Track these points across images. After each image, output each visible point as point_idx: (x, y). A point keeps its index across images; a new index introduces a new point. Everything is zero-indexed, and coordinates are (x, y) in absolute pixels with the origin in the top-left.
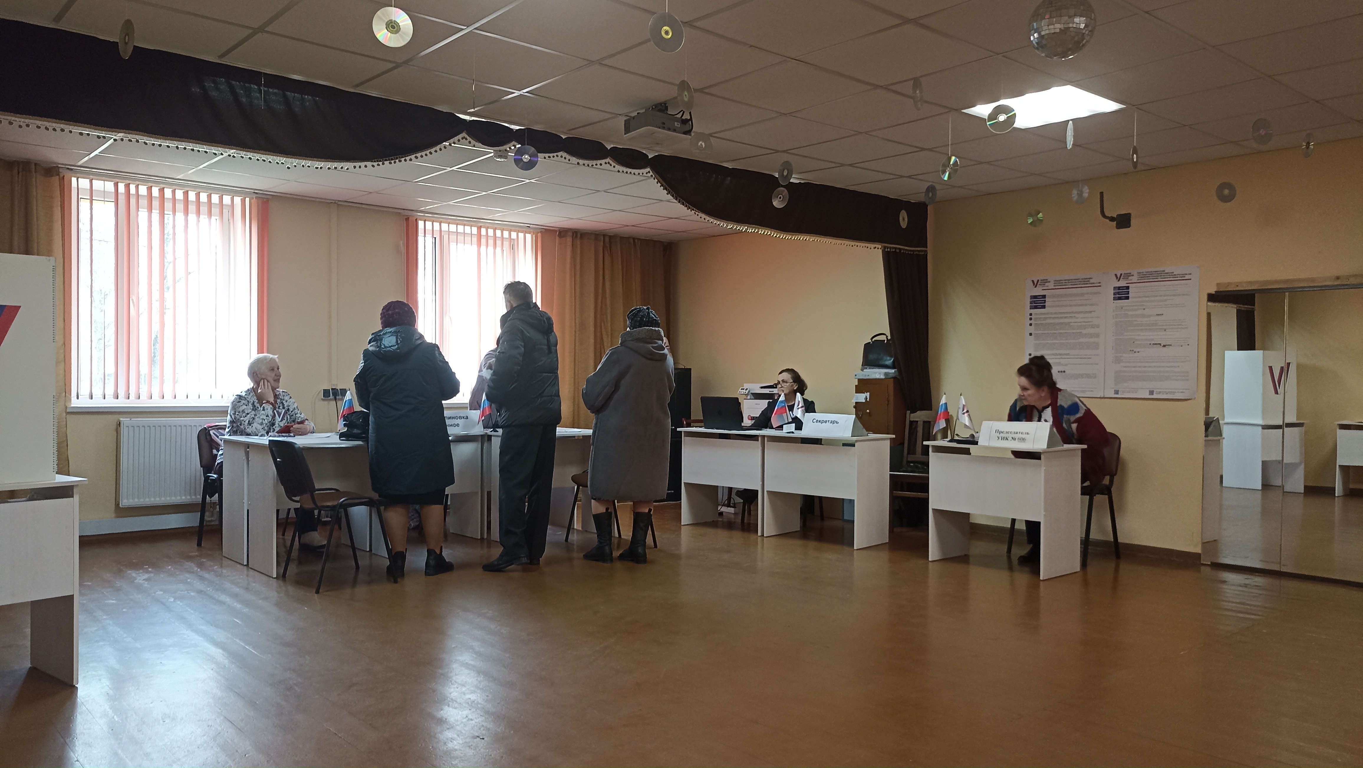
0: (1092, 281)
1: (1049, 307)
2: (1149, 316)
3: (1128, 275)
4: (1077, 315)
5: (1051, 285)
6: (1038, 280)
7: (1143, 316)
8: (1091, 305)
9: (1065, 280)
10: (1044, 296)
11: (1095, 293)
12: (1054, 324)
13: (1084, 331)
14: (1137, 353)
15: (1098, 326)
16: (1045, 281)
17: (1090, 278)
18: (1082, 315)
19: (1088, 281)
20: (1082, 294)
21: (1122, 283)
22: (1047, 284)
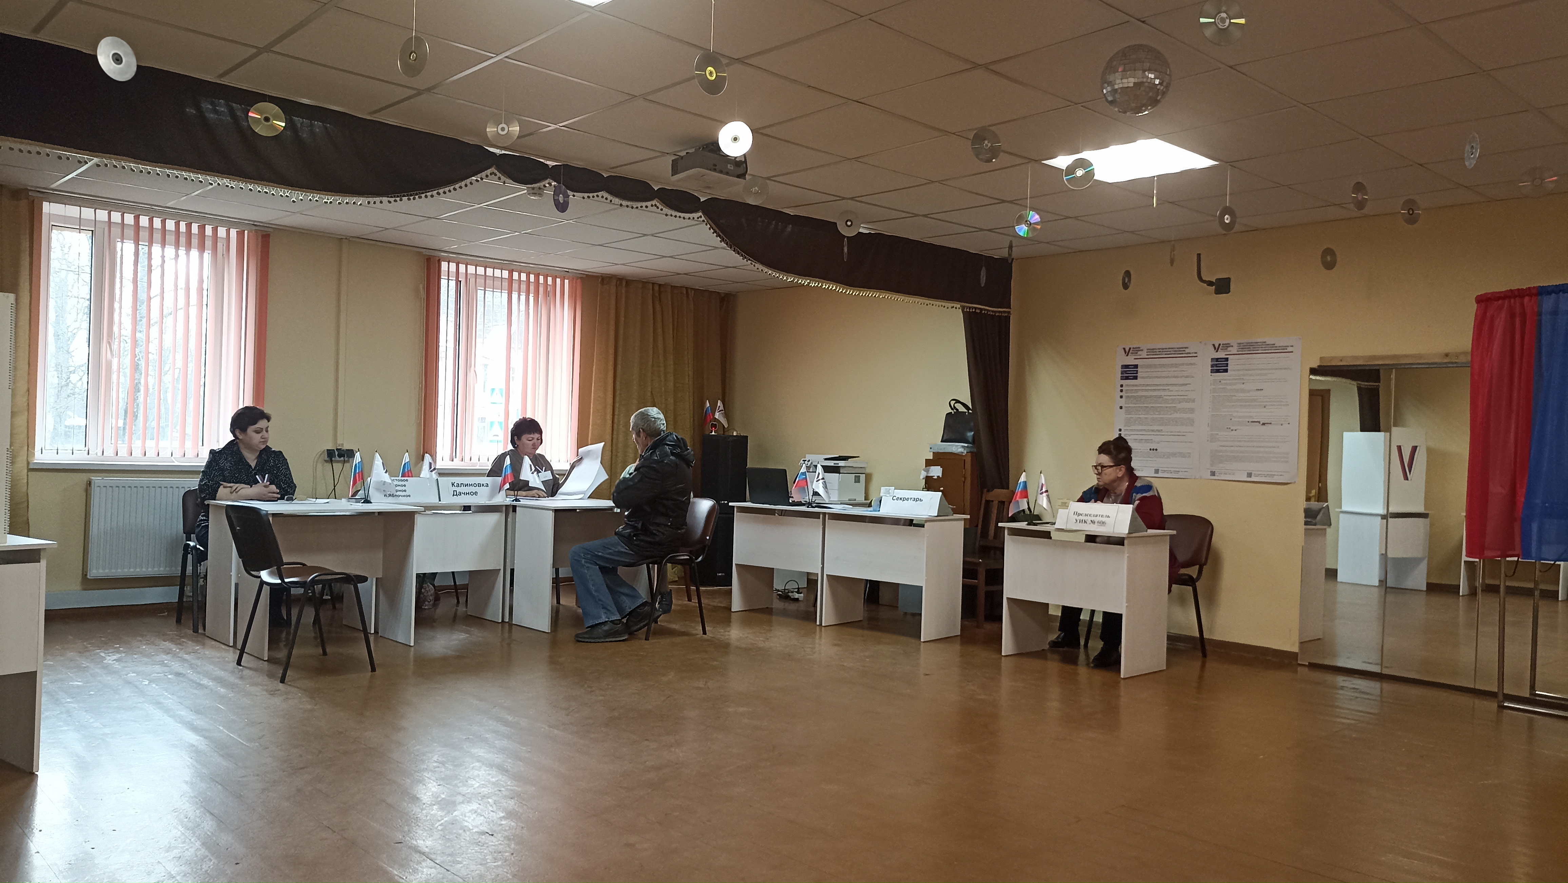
0: (1187, 351)
1: (1143, 378)
2: (1249, 391)
3: (1227, 346)
4: (1171, 388)
5: (1144, 354)
6: (1130, 349)
7: (1243, 391)
8: (1186, 377)
9: (1159, 349)
10: (1136, 366)
11: (1191, 364)
12: (1146, 397)
13: (1179, 406)
14: (1234, 432)
15: (1194, 401)
16: (1137, 350)
17: (1186, 348)
18: (1176, 388)
19: (1184, 351)
20: (1177, 365)
21: (1221, 355)
22: (1139, 353)
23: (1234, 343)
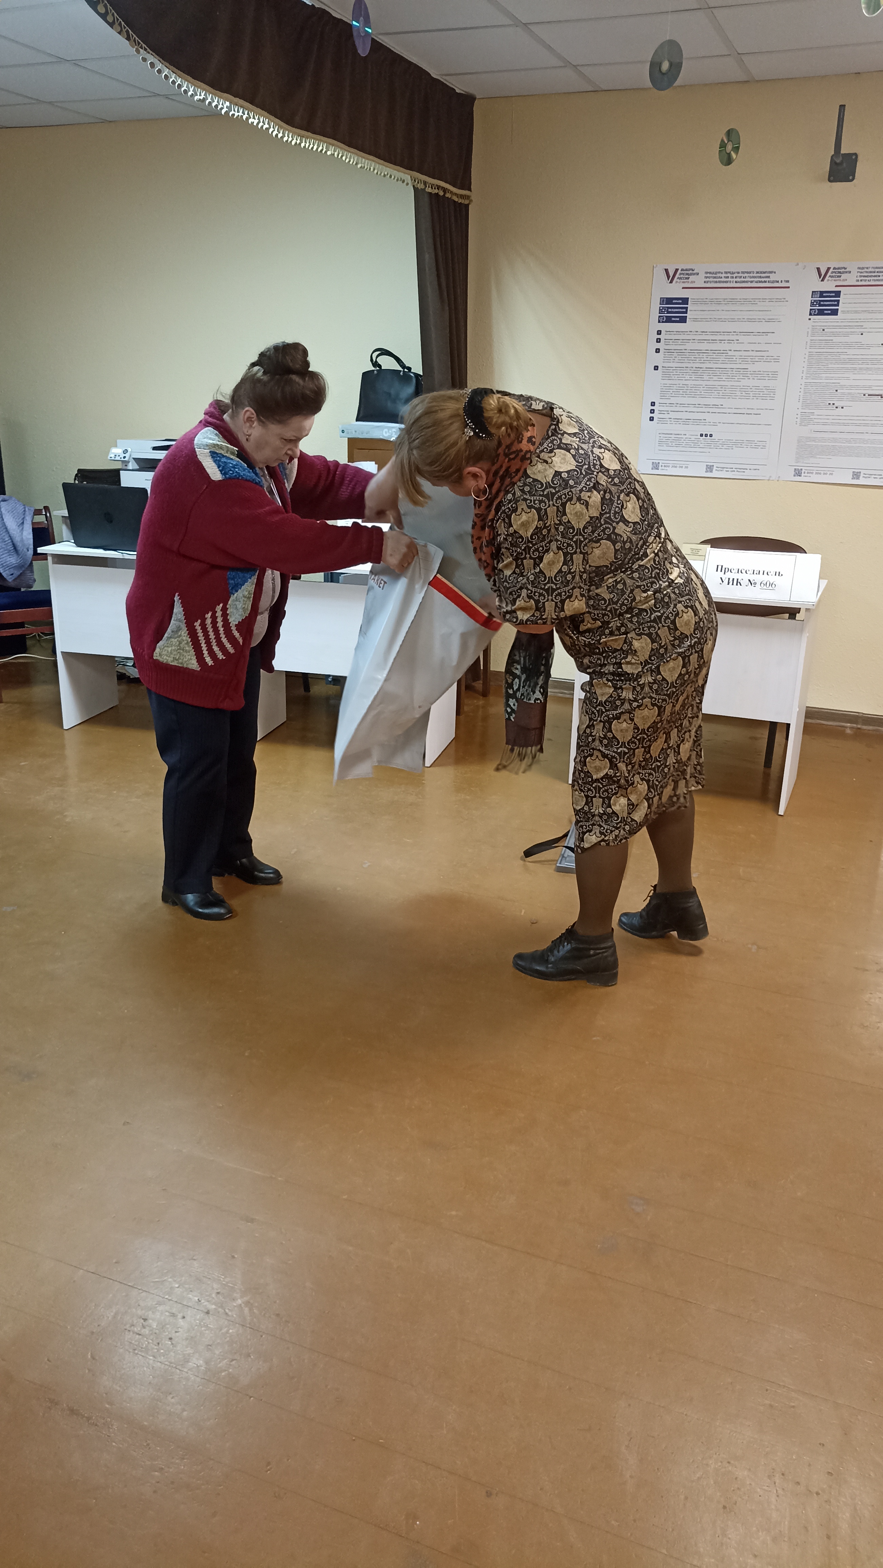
0: (773, 277)
1: (695, 320)
2: (869, 347)
3: (840, 272)
4: (742, 338)
5: (699, 281)
6: (677, 270)
7: (860, 346)
8: (769, 321)
9: (726, 273)
10: (685, 301)
11: (779, 300)
12: (700, 351)
13: (751, 368)
14: (840, 409)
15: (777, 360)
16: (689, 273)
17: (771, 272)
18: (751, 339)
19: (769, 277)
20: (753, 302)
21: (829, 286)
22: (692, 278)
23: (853, 267)
